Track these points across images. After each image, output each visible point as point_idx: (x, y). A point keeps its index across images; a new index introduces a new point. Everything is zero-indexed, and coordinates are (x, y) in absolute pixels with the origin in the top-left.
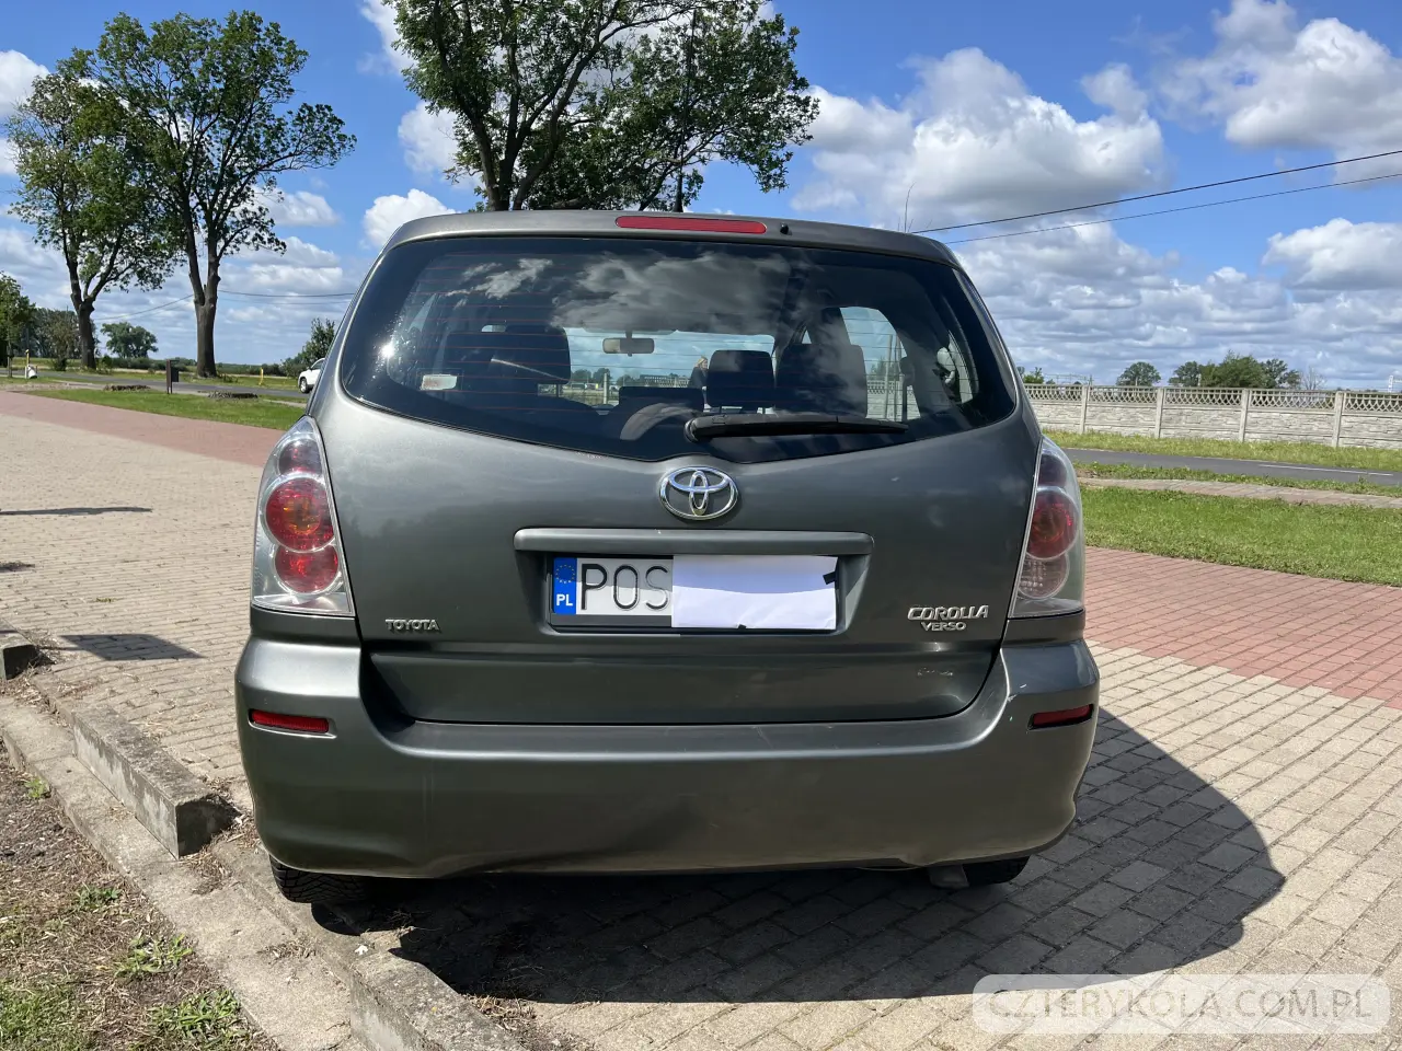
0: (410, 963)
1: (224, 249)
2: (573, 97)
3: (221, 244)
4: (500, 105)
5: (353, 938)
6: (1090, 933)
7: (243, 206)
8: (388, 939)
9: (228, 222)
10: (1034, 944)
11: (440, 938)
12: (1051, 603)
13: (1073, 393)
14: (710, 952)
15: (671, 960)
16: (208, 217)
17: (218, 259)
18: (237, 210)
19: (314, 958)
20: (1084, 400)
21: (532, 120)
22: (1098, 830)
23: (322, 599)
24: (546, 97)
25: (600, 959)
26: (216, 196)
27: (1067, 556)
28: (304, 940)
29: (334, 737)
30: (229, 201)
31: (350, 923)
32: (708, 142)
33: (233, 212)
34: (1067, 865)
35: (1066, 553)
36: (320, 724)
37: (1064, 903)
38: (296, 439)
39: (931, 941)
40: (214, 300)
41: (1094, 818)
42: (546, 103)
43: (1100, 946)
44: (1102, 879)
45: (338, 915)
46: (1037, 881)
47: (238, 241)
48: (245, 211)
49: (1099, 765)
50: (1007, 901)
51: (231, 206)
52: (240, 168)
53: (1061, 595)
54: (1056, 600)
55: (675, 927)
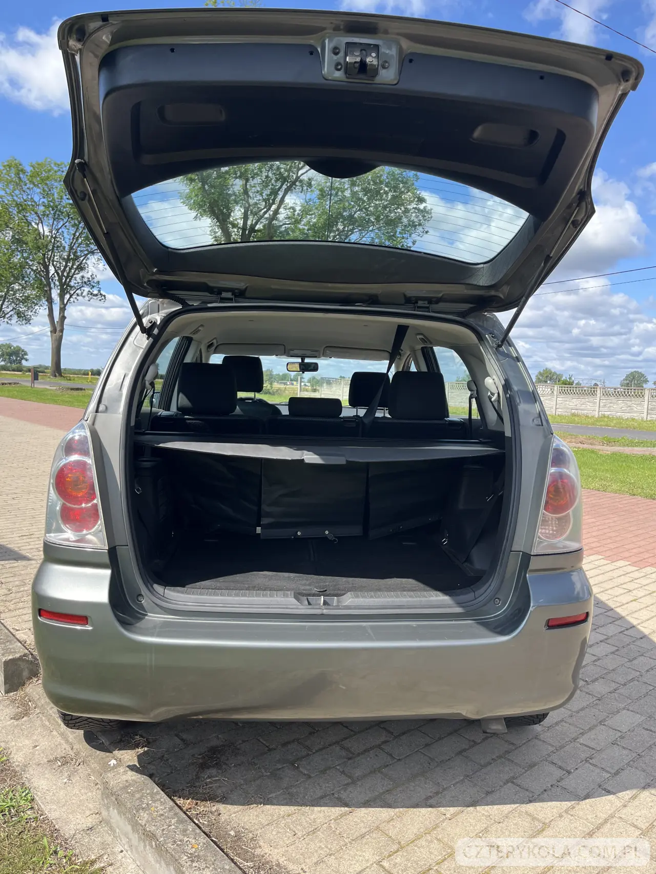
0: (140, 776)
1: (69, 300)
2: (281, 210)
3: (67, 296)
4: (237, 214)
5: (108, 754)
6: (591, 761)
7: (81, 274)
8: (130, 756)
9: (72, 284)
10: (553, 769)
11: (163, 756)
12: (560, 545)
13: (592, 391)
14: (339, 770)
15: (312, 775)
16: (60, 280)
17: (65, 305)
18: (78, 276)
19: (82, 766)
20: (598, 395)
21: (256, 223)
22: (600, 688)
23: (89, 537)
24: (265, 210)
25: (265, 774)
26: (66, 266)
27: (571, 513)
28: (77, 754)
29: (90, 628)
30: (73, 271)
31: (107, 743)
32: (363, 237)
33: (76, 278)
34: (578, 712)
35: (570, 511)
36: (83, 620)
37: (575, 739)
38: (76, 434)
39: (485, 766)
40: (62, 331)
41: (597, 679)
42: (265, 213)
43: (598, 770)
44: (600, 722)
45: (100, 738)
46: (557, 724)
47: (78, 295)
48: (83, 277)
49: (601, 642)
50: (536, 737)
51: (74, 274)
52: (81, 251)
53: (568, 539)
54: (564, 543)
55: (317, 751)
